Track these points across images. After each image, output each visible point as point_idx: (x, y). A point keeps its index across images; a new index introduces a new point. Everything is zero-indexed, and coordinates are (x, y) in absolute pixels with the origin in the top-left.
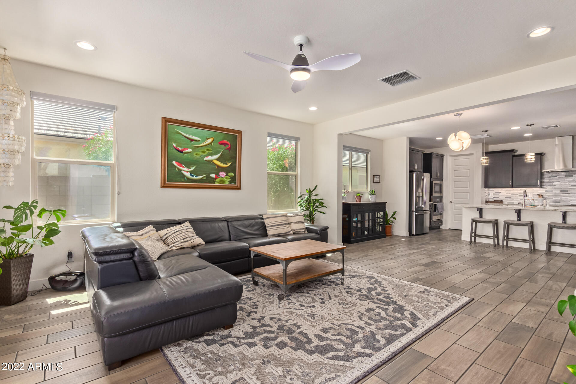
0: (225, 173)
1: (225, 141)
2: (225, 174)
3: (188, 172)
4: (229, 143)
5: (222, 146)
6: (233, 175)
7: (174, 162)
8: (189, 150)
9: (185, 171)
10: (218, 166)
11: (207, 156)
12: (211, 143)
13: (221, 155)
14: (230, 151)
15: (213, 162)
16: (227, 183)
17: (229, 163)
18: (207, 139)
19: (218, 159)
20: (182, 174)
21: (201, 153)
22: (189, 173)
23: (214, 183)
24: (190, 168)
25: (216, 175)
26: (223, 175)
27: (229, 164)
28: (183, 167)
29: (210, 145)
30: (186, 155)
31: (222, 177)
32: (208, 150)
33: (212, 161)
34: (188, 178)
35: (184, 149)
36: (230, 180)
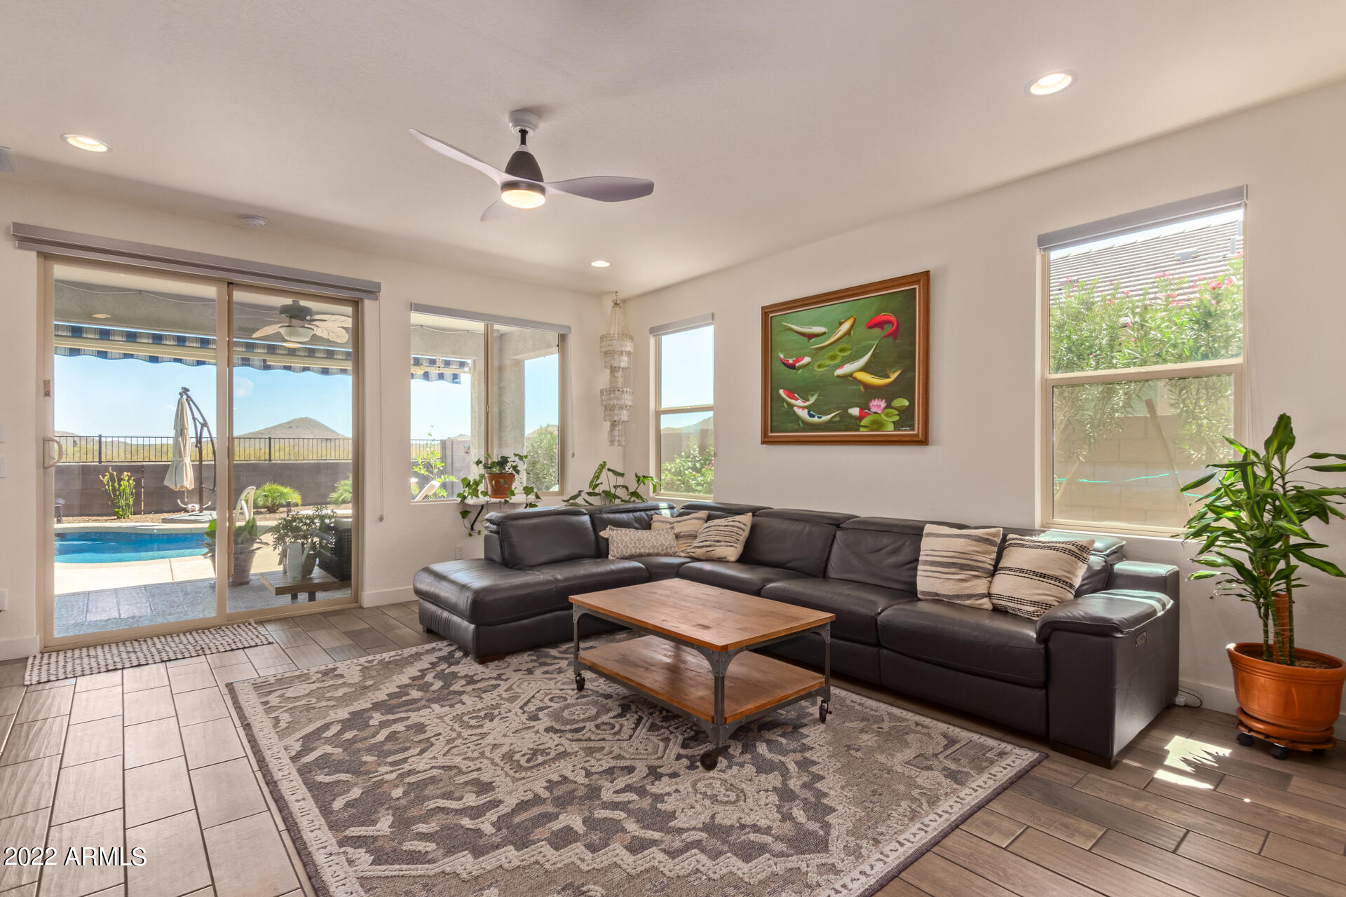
0: (884, 401)
1: (885, 315)
2: (883, 404)
3: (803, 408)
4: (893, 318)
5: (876, 331)
6: (906, 403)
7: (781, 392)
8: (807, 360)
9: (799, 407)
10: (867, 386)
11: (841, 366)
12: (848, 333)
13: (873, 355)
14: (895, 338)
15: (855, 378)
16: (891, 427)
17: (894, 372)
18: (841, 324)
19: (864, 369)
20: (795, 413)
21: (828, 362)
22: (806, 411)
23: (858, 430)
24: (808, 400)
25: (861, 410)
26: (879, 406)
27: (894, 376)
28: (797, 399)
29: (847, 336)
30: (800, 371)
31: (875, 413)
32: (842, 350)
33: (851, 375)
34: (805, 423)
35: (798, 360)
36: (897, 418)
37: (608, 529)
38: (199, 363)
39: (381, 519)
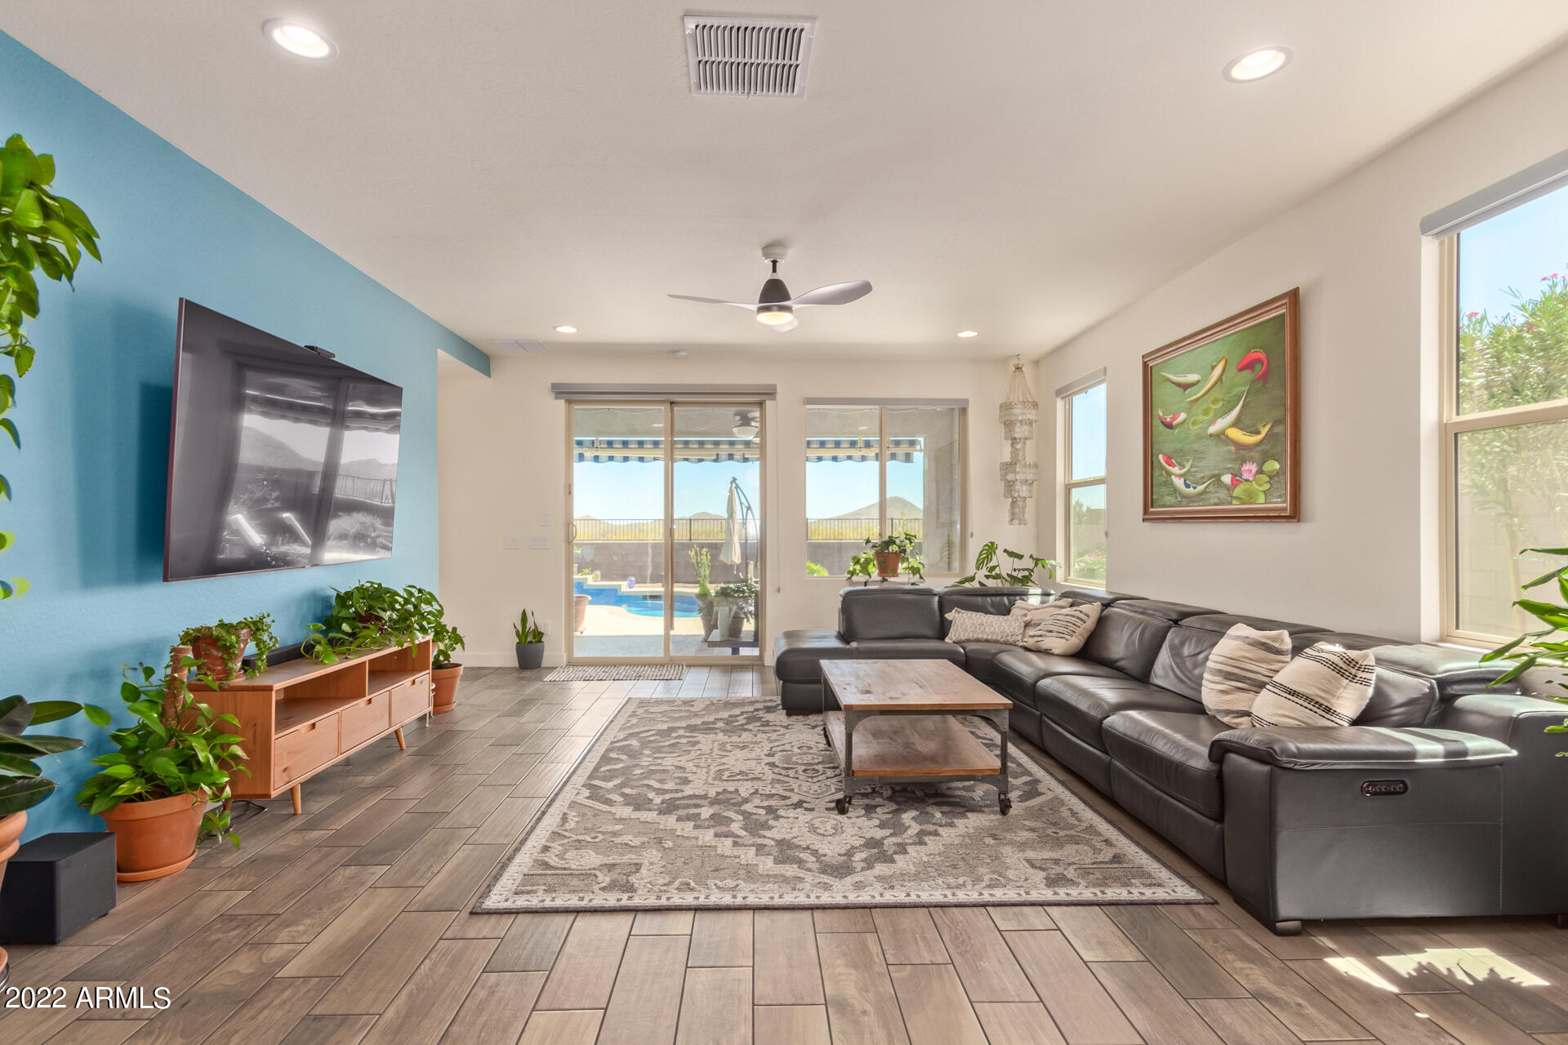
0: (1255, 464)
1: (1253, 356)
2: (1254, 468)
3: (1180, 476)
4: (1262, 355)
5: (1247, 374)
6: (1277, 466)
7: (1160, 456)
8: (1183, 416)
9: (1176, 476)
10: (1240, 446)
11: (1213, 422)
12: (1220, 379)
13: (1243, 406)
14: (1265, 381)
15: (1227, 436)
16: (1262, 498)
17: (1264, 426)
18: (1213, 368)
19: (1236, 424)
20: (1172, 484)
21: (1202, 418)
22: (1182, 480)
23: (1230, 503)
24: (1184, 467)
25: (1234, 476)
26: (1251, 471)
27: (1264, 431)
28: (1174, 466)
29: (1219, 384)
30: (1176, 431)
31: (1247, 480)
32: (1215, 401)
33: (1223, 432)
34: (1183, 496)
35: (1174, 419)
36: (1267, 486)
37: (954, 611)
38: (700, 460)
39: (779, 590)
